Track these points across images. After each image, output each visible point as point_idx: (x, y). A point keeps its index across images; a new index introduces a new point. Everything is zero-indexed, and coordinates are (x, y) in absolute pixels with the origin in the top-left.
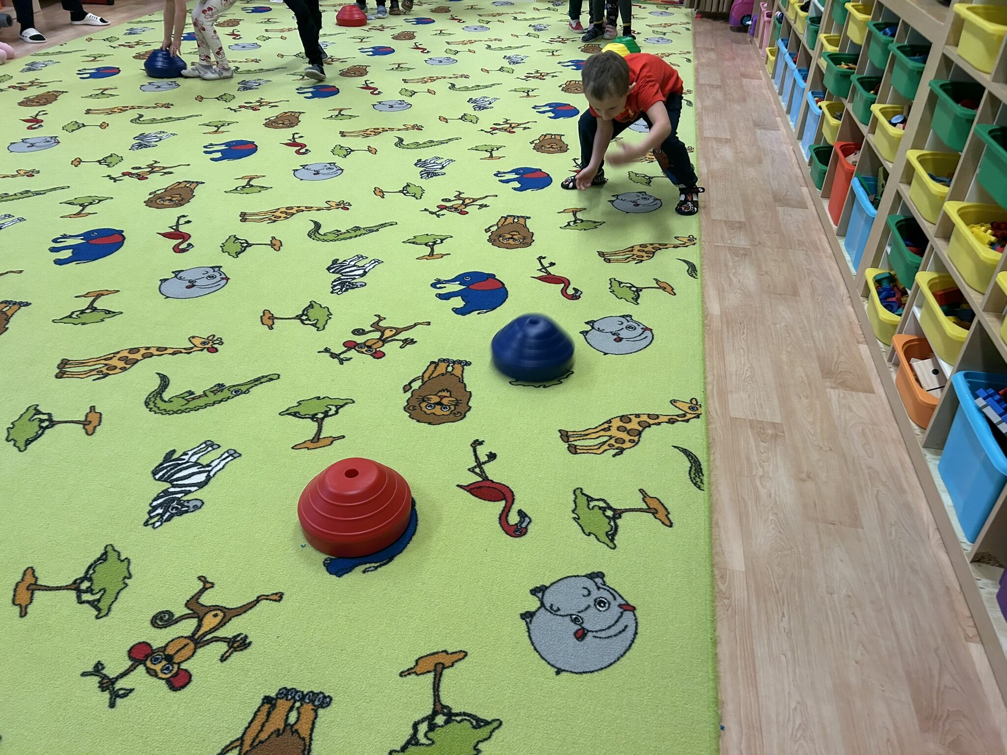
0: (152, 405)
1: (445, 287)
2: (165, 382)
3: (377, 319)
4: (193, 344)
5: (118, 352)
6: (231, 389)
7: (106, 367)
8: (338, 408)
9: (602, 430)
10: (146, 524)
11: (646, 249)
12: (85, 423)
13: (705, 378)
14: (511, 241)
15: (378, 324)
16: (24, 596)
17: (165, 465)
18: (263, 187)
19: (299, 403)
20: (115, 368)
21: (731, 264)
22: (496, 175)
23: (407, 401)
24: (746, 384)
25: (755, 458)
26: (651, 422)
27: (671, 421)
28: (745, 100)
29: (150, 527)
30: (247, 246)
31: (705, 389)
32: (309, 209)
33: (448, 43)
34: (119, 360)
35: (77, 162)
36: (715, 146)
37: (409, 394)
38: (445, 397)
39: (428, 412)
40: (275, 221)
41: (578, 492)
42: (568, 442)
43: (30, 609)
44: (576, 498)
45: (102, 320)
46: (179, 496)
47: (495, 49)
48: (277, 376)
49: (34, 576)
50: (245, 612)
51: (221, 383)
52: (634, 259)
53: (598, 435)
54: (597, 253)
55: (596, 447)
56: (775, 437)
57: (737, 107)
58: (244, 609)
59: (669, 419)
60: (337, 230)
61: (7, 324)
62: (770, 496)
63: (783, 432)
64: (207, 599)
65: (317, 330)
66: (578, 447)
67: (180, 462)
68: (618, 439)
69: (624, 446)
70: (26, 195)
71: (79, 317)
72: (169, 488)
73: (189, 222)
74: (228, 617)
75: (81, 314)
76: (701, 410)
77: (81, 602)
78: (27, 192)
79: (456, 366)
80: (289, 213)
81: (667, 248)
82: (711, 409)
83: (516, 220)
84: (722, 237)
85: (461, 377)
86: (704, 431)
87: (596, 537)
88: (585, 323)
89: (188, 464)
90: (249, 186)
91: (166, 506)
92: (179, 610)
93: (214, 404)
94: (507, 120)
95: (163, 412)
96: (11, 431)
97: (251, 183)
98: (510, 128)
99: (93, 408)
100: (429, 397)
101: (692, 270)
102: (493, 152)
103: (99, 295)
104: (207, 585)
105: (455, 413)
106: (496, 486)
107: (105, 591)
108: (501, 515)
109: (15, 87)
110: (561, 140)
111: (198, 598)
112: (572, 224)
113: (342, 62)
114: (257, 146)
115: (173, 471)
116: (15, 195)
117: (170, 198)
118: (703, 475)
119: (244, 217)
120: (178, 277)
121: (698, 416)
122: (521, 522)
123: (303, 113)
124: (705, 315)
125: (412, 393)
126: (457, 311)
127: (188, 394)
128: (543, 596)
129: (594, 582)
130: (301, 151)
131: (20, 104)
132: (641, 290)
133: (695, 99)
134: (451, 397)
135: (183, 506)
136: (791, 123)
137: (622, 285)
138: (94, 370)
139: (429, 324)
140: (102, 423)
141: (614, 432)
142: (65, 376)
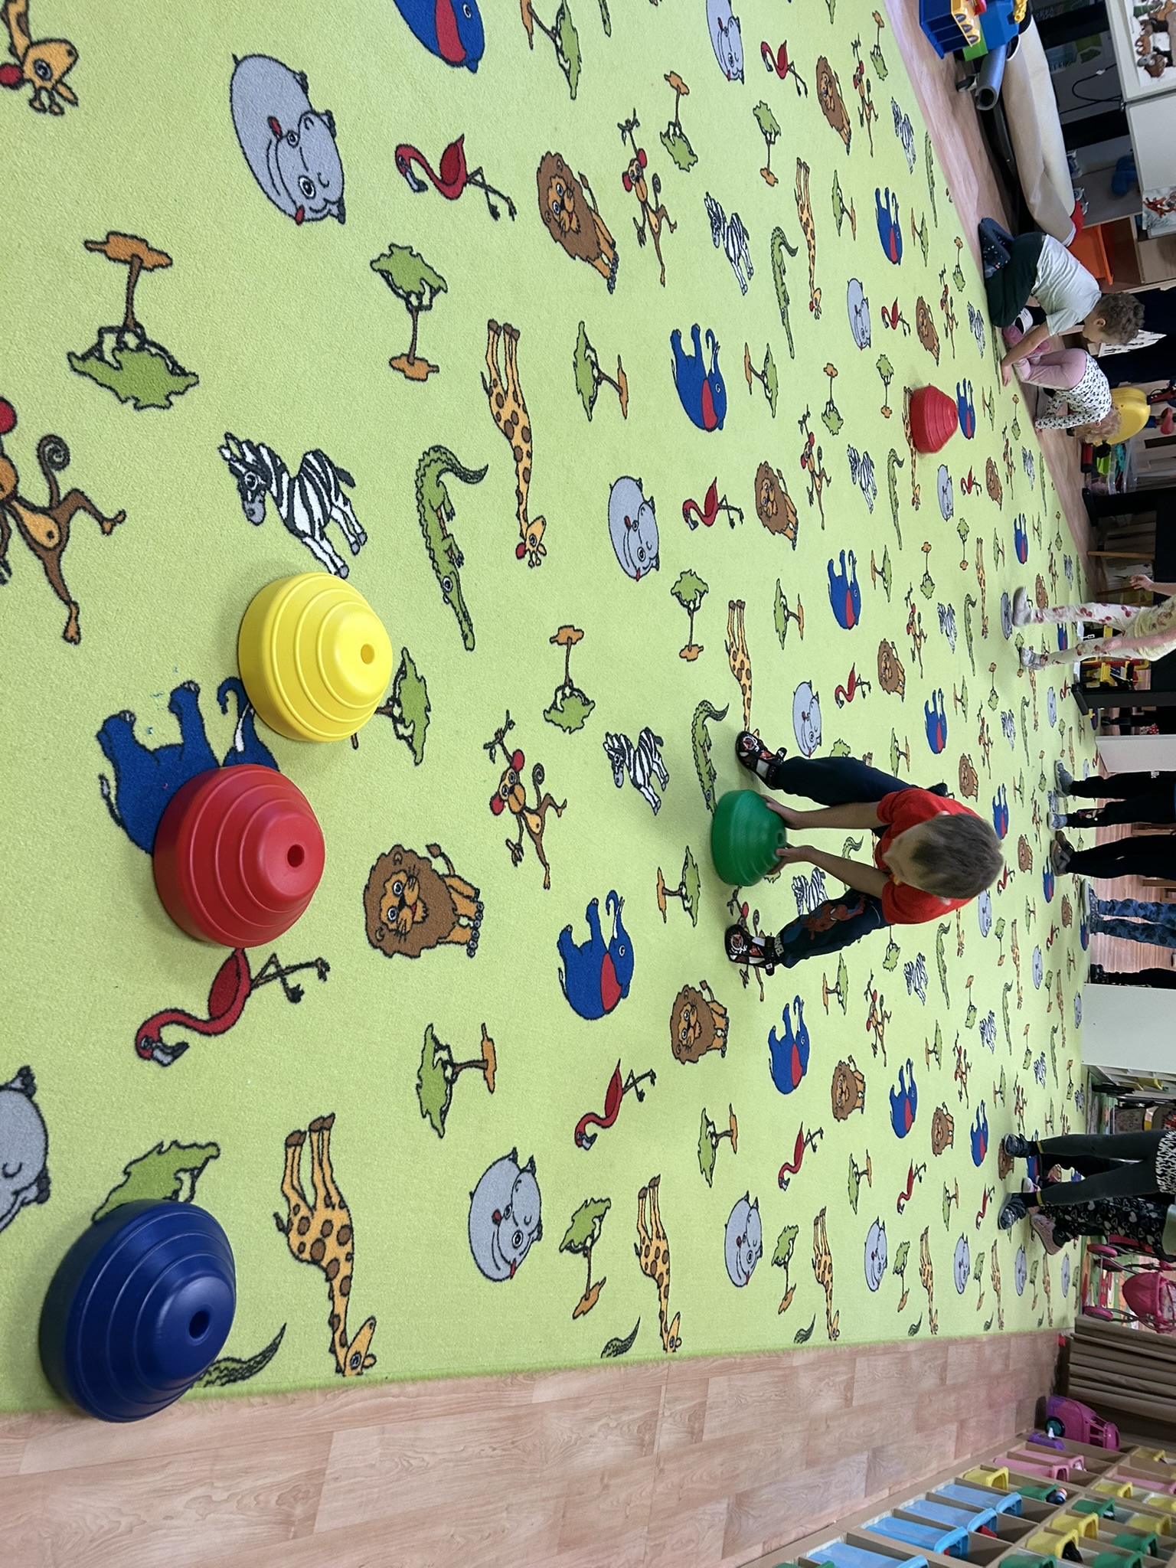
0: (434, 456)
1: (609, 914)
2: (473, 477)
3: (559, 804)
4: (532, 523)
5: (526, 412)
6: (453, 577)
7: (502, 393)
8: (409, 740)
9: (328, 1193)
10: (229, 436)
11: (659, 1261)
12: (411, 357)
13: (414, 1380)
14: (684, 1024)
15: (551, 805)
16: (124, 249)
17: (329, 470)
18: (784, 636)
19: (421, 679)
20: (501, 406)
21: (625, 1418)
22: (797, 999)
23: (411, 851)
24: (396, 1460)
25: (247, 1484)
26: (336, 1283)
27: (334, 1320)
28: (919, 1429)
29: (223, 442)
30: (689, 609)
31: (392, 1381)
32: (747, 703)
33: (1014, 923)
34: (514, 412)
35: (831, 372)
36: (838, 1379)
37: (423, 852)
38: (414, 914)
39: (388, 885)
40: (728, 651)
41: (212, 1151)
42: (310, 1130)
43: (98, 257)
44: (201, 1147)
45: (579, 392)
46: (274, 488)
47: (1005, 997)
48: (471, 647)
49: (155, 267)
50: (51, 582)
51: (464, 562)
52: (643, 1241)
53: (320, 1185)
54: (656, 1176)
55: (295, 1182)
56: (287, 1521)
57: (908, 1415)
58: (56, 580)
59: (338, 1316)
60: (711, 745)
61: (581, 258)
62: (166, 1518)
63: (294, 1537)
64: (82, 524)
65: (545, 711)
66: (298, 1148)
67: (333, 493)
68: (309, 1222)
69: (293, 1234)
70: (782, 298)
71: (586, 360)
72: (288, 473)
73: (732, 524)
74: (43, 554)
75: (592, 362)
76: (351, 1376)
77: (101, 332)
78: (787, 301)
79: (469, 931)
80: (741, 672)
81: (660, 1300)
82: (352, 1395)
83: (719, 1033)
84: (676, 1399)
85: (448, 939)
86: (311, 1382)
87: (120, 1186)
88: (532, 1157)
89: (328, 504)
90: (787, 614)
91: (259, 467)
92: (66, 481)
93: (429, 549)
94: (888, 1018)
95: (422, 471)
96: (407, 252)
97: (791, 618)
98: (875, 1023)
99: (435, 369)
100: (416, 887)
101: (617, 1347)
102: (836, 994)
103: (620, 389)
104: (108, 524)
105: (382, 929)
106: (238, 1003)
107: (116, 369)
108: (182, 1012)
109: (946, 295)
110: (854, 1107)
111: (85, 509)
112: (711, 1129)
113: (984, 759)
114: (850, 628)
115: (318, 482)
116: (783, 284)
117: (772, 499)
118: (223, 1385)
119: (737, 606)
120: (644, 505)
121: (339, 1370)
122: (164, 1049)
123: (903, 698)
124: (533, 1375)
125: (425, 858)
126: (567, 932)
127: (448, 511)
128: (15, 1090)
129: (31, 1185)
130: (841, 694)
131: (920, 300)
132: (585, 1255)
133: (920, 1340)
134: (413, 923)
135: (255, 494)
136: (876, 1520)
137: (597, 1221)
138: (499, 375)
139: (547, 886)
140: (408, 381)
141: (322, 1214)
142: (492, 333)
